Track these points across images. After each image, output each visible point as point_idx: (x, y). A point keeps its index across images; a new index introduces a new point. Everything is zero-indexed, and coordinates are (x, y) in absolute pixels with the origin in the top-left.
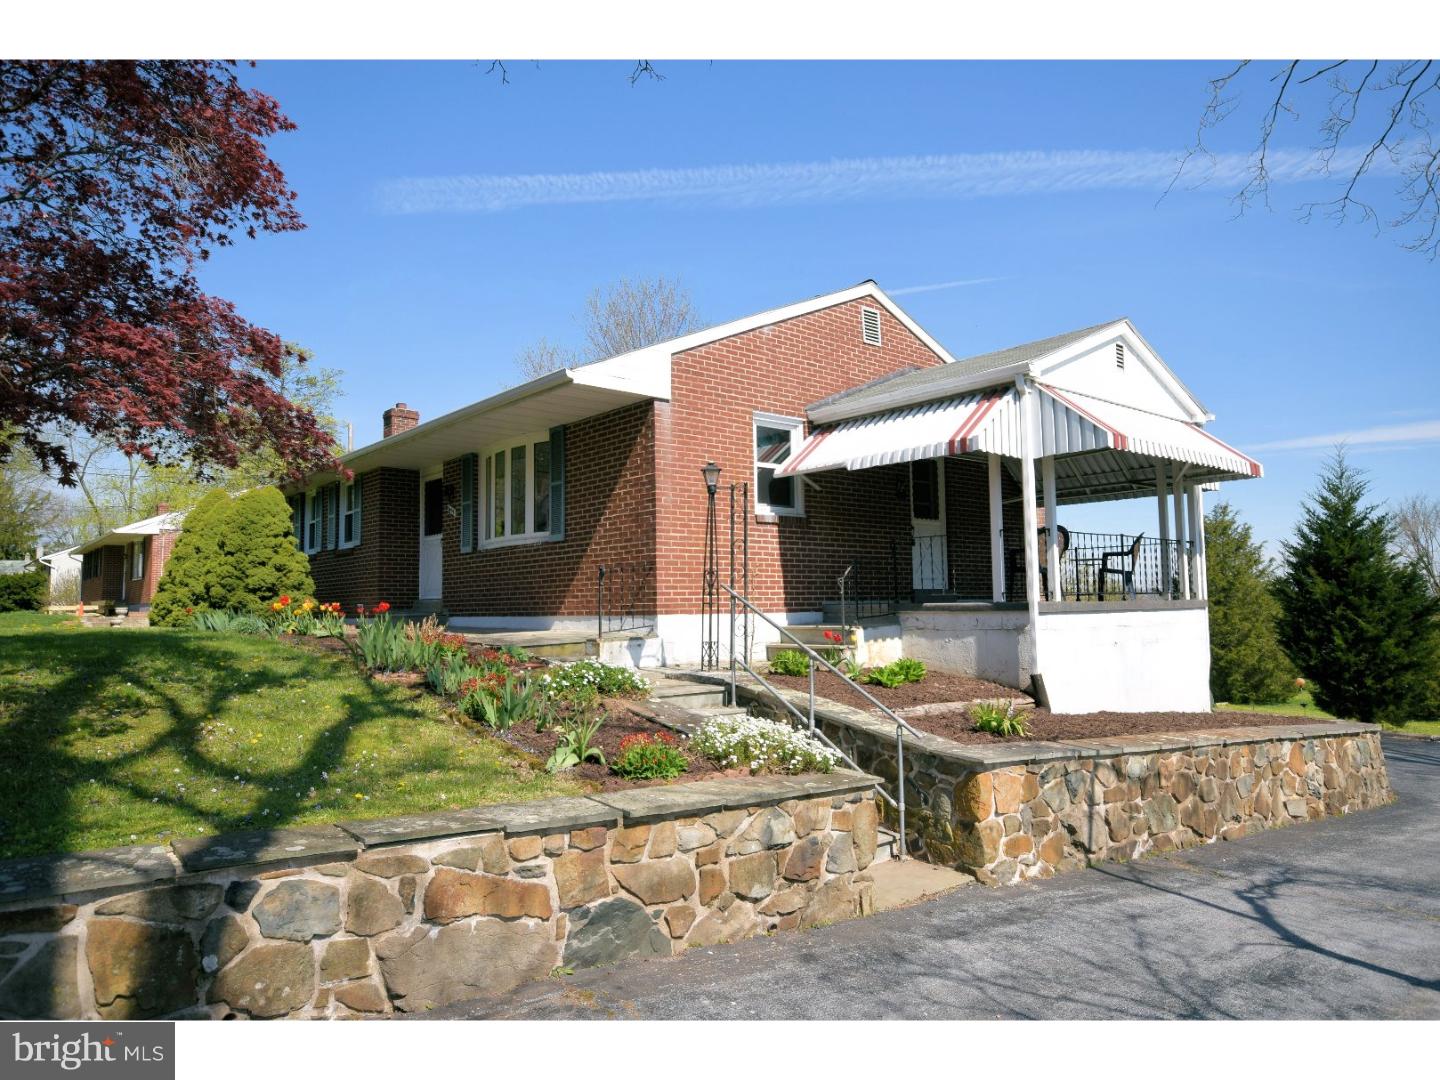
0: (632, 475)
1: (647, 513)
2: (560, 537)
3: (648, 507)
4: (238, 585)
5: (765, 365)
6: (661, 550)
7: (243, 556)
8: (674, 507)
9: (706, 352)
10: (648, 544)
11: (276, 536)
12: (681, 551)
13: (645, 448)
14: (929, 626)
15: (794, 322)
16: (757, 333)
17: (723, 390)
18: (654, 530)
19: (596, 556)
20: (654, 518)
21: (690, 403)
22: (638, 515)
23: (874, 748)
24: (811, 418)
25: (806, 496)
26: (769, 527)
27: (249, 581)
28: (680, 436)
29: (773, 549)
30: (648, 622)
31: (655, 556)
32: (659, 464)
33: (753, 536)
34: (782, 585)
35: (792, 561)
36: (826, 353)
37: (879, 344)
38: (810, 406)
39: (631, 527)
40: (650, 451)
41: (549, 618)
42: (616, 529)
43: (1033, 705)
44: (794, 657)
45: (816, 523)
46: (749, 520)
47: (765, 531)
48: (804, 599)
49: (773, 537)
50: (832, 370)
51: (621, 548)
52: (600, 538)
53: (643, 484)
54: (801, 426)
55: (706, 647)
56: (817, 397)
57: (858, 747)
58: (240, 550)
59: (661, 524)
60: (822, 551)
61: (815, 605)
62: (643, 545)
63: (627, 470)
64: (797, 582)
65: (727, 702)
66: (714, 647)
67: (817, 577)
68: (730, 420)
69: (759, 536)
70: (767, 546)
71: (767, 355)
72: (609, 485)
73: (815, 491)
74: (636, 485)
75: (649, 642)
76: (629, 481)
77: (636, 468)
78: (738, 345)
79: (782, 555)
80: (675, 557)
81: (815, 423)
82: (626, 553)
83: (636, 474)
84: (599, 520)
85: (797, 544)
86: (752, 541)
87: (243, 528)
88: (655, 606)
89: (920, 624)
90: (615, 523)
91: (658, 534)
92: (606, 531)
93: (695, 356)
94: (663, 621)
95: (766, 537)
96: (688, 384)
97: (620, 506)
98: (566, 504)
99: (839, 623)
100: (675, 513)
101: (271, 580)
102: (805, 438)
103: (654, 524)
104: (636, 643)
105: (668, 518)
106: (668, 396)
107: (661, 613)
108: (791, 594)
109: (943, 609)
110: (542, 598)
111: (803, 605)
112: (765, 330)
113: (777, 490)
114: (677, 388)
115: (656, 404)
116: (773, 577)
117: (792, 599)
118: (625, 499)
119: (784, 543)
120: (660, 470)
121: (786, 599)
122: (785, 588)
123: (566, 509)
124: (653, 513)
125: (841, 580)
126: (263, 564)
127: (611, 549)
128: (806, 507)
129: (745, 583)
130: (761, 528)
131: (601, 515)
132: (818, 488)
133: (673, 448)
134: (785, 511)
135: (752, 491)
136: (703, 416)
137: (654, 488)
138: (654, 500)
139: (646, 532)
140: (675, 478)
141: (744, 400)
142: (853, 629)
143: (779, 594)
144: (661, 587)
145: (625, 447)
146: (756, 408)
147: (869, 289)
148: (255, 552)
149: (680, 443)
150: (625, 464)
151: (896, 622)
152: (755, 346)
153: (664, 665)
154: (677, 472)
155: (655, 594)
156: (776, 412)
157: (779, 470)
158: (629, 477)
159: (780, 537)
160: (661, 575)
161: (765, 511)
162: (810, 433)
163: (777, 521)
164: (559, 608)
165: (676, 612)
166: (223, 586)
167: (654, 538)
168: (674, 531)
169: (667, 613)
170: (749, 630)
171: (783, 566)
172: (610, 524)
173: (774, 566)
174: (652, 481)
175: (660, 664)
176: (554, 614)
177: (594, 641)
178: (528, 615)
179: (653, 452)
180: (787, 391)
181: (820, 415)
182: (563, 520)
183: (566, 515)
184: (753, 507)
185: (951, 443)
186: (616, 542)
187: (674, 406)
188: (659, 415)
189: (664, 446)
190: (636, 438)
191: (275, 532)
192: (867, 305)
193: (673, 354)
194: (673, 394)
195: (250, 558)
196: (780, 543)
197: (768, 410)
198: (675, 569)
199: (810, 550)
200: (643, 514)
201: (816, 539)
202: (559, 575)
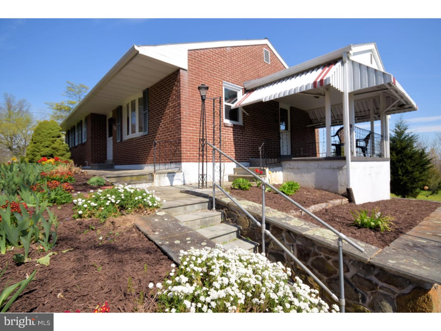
0: (172, 103)
1: (177, 119)
2: (146, 133)
3: (178, 116)
4: (38, 154)
5: (228, 63)
6: (183, 135)
7: (39, 144)
8: (190, 116)
9: (203, 53)
10: (178, 132)
11: (53, 137)
12: (193, 136)
13: (176, 91)
14: (295, 167)
15: (239, 48)
16: (225, 49)
17: (210, 70)
18: (180, 126)
19: (159, 139)
20: (180, 121)
21: (196, 73)
22: (174, 120)
23: (312, 249)
24: (246, 87)
25: (243, 117)
26: (229, 128)
27: (42, 153)
28: (192, 87)
29: (231, 137)
30: (177, 166)
31: (181, 137)
32: (183, 97)
33: (223, 131)
34: (234, 151)
35: (238, 142)
36: (251, 63)
37: (270, 64)
38: (245, 82)
39: (171, 126)
40: (179, 92)
41: (143, 165)
42: (166, 128)
43: (348, 202)
44: (243, 181)
45: (247, 128)
46: (221, 125)
47: (228, 130)
48: (243, 157)
49: (231, 132)
50: (253, 70)
51: (168, 135)
52: (160, 132)
53: (176, 107)
54: (241, 90)
55: (201, 177)
56: (247, 80)
57: (297, 245)
58: (38, 142)
59: (183, 123)
60: (249, 139)
61: (247, 160)
62: (176, 133)
63: (170, 102)
64: (240, 151)
65: (210, 208)
66: (205, 177)
67: (247, 149)
68: (213, 83)
69: (225, 132)
70: (228, 136)
71: (228, 59)
72: (163, 109)
73: (247, 116)
74: (173, 107)
75: (177, 174)
76: (171, 106)
77: (173, 100)
78: (217, 52)
79: (234, 140)
80: (190, 138)
81: (247, 89)
82: (170, 137)
83: (173, 103)
84: (160, 125)
85: (240, 136)
86: (223, 134)
87: (39, 134)
88: (181, 159)
89: (291, 167)
90: (165, 125)
91: (182, 127)
92: (162, 129)
93: (198, 53)
94: (184, 165)
95: (228, 132)
96: (195, 65)
97: (167, 118)
98: (149, 120)
99: (259, 166)
100: (190, 119)
101: (50, 153)
102: (243, 95)
103: (180, 123)
104: (171, 175)
105: (187, 121)
106: (186, 68)
107: (184, 162)
108: (238, 155)
109: (302, 160)
110: (141, 157)
111: (242, 159)
112: (228, 49)
113: (232, 114)
114: (191, 66)
115: (181, 71)
116: (231, 148)
117: (238, 157)
118: (169, 114)
119: (235, 135)
120: (183, 100)
121: (235, 157)
122: (235, 153)
123: (149, 122)
124: (180, 119)
125: (260, 148)
126: (47, 147)
127: (164, 136)
128: (243, 122)
129: (220, 145)
130: (226, 128)
131: (160, 122)
132: (248, 115)
133: (189, 91)
134: (235, 123)
135: (223, 113)
136: (202, 79)
137: (180, 107)
138: (180, 113)
139: (178, 127)
140: (190, 104)
141: (219, 76)
142: (265, 168)
143: (232, 155)
144: (183, 150)
145: (169, 92)
146: (224, 80)
147: (265, 42)
148: (44, 143)
149: (192, 89)
150: (169, 99)
151: (281, 166)
152: (224, 55)
153: (184, 184)
154: (191, 102)
155: (181, 153)
156: (232, 83)
157: (233, 106)
158: (171, 105)
159: (233, 133)
160: (183, 145)
161: (227, 122)
162: (245, 93)
163: (232, 126)
164: (146, 161)
165: (190, 162)
166: (33, 155)
167: (180, 129)
168: (189, 127)
169: (186, 162)
170: (222, 169)
171: (234, 144)
172: (164, 126)
173: (231, 144)
174: (179, 105)
175: (183, 183)
176: (145, 163)
177: (152, 174)
178: (137, 164)
179: (180, 92)
180: (236, 75)
181: (249, 86)
182: (147, 126)
183: (149, 124)
184: (223, 120)
185: (315, 83)
186: (166, 133)
187: (189, 73)
188: (182, 76)
189: (184, 90)
190: (173, 88)
191: (53, 136)
192: (266, 48)
193: (189, 50)
194: (189, 68)
195: (42, 145)
196: (234, 135)
197: (229, 82)
198: (189, 143)
199: (245, 138)
200: (176, 120)
201: (247, 134)
202: (146, 148)
